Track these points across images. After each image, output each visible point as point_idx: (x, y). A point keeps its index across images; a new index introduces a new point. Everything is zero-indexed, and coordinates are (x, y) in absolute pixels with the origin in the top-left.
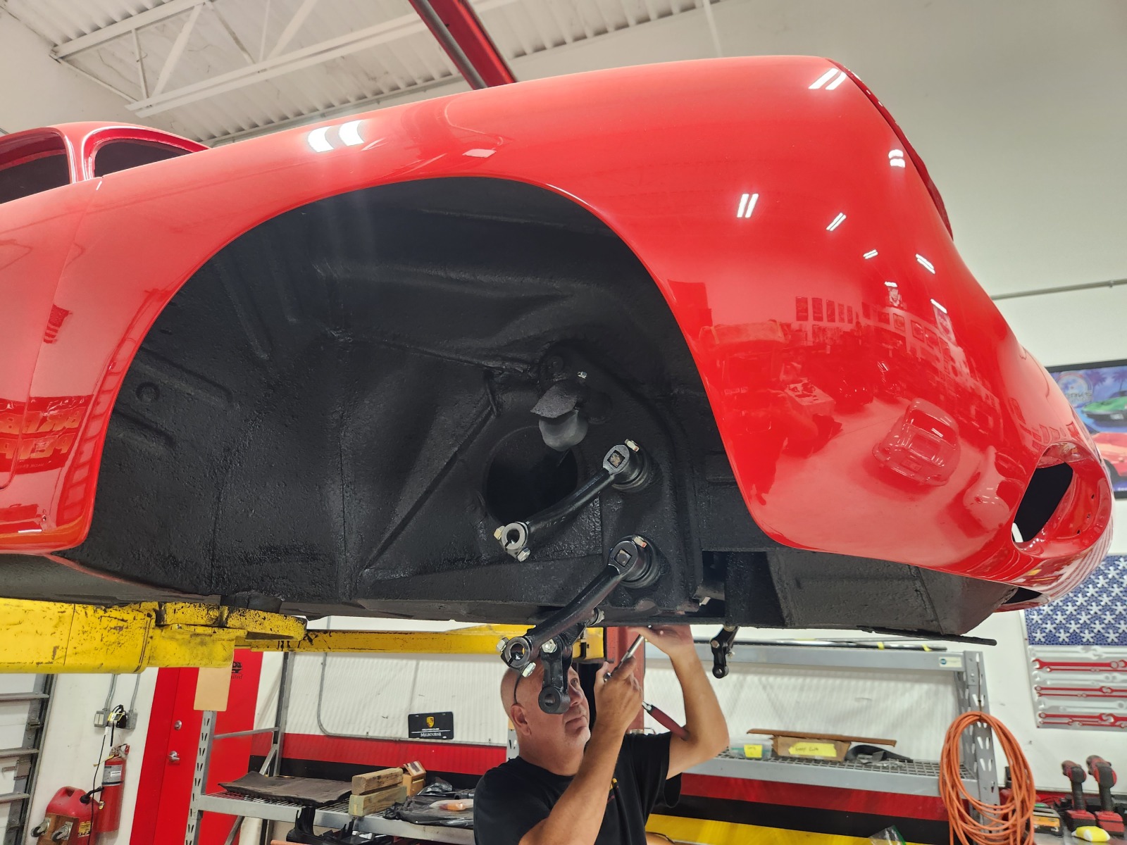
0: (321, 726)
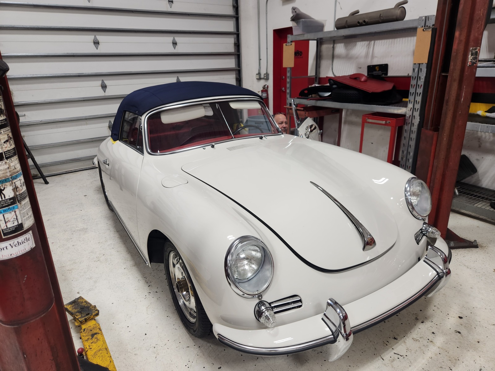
0: (333, 73)
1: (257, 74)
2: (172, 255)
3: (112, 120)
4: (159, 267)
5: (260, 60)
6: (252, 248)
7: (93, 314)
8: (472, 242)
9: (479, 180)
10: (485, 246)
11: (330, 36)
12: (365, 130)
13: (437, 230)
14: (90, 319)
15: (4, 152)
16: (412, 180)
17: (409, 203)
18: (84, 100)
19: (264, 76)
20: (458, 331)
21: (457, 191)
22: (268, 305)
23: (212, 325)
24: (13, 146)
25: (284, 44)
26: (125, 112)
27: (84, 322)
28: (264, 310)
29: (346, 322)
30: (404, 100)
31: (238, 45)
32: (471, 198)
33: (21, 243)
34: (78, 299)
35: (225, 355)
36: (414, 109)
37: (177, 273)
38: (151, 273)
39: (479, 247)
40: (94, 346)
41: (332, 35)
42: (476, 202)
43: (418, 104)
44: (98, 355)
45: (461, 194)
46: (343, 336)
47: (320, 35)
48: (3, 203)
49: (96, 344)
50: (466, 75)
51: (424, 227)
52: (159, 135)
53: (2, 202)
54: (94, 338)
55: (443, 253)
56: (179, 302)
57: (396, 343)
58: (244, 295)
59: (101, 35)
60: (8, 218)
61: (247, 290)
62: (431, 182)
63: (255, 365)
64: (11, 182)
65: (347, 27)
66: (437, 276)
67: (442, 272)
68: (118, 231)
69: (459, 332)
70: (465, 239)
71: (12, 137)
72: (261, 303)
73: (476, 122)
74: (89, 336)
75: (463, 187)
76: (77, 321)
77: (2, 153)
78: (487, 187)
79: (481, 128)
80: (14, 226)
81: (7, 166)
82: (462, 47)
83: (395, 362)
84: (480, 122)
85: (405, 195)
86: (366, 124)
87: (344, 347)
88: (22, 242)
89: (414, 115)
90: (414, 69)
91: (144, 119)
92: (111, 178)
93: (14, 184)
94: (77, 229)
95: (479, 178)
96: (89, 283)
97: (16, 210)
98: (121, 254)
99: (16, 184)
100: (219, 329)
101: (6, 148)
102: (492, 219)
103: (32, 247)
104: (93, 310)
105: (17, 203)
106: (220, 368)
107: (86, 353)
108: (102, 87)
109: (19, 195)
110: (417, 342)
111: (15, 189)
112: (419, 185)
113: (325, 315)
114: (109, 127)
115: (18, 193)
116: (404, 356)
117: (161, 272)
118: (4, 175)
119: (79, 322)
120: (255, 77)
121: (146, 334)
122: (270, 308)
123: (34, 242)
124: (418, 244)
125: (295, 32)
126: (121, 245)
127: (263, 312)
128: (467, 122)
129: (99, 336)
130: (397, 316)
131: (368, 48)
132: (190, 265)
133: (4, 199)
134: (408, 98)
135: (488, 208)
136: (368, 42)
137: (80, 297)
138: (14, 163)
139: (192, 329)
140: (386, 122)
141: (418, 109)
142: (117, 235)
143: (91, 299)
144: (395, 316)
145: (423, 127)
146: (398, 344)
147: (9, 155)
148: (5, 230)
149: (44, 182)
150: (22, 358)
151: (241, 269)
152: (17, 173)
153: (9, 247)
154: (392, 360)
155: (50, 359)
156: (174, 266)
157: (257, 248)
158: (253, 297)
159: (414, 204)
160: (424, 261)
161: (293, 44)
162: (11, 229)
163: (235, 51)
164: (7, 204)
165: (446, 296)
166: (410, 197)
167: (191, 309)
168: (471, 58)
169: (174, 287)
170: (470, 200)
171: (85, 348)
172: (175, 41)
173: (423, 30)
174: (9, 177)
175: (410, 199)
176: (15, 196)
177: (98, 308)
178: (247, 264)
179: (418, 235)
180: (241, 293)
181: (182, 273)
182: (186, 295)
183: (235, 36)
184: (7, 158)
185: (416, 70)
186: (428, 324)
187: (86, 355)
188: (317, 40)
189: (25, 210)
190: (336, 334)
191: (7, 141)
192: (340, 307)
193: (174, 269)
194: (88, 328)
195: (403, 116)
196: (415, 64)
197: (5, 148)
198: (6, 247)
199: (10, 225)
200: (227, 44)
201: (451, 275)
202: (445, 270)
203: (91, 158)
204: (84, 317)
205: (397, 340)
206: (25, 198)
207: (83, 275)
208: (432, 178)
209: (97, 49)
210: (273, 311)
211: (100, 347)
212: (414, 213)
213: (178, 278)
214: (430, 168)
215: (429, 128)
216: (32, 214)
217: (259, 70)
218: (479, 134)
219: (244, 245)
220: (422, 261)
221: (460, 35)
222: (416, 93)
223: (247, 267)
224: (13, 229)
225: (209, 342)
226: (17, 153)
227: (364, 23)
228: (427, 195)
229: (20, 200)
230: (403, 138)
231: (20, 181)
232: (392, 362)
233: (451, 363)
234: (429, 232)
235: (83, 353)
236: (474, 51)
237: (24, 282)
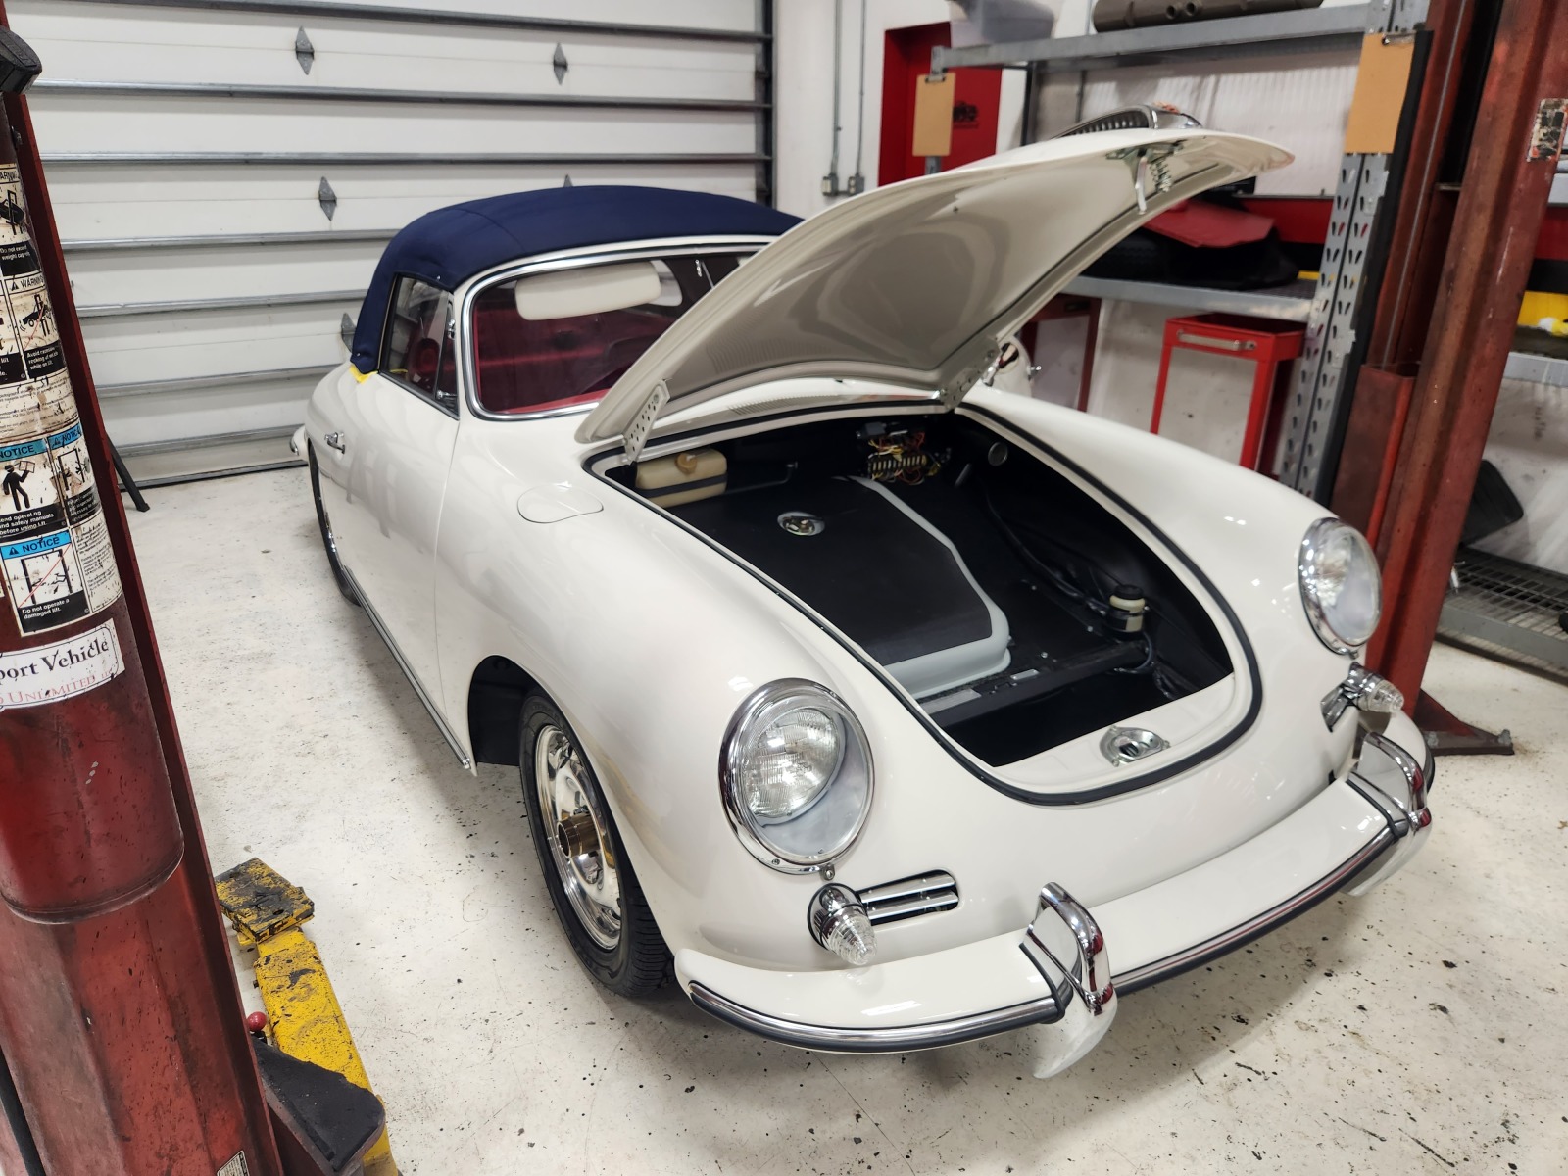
1: (825, 179)
2: (547, 735)
3: (354, 313)
4: (500, 777)
5: (837, 129)
6: (808, 716)
7: (296, 913)
8: (1496, 738)
9: (1526, 544)
10: (1535, 749)
11: (1072, 53)
12: (1172, 371)
13: (1393, 687)
14: (285, 926)
15: (25, 353)
16: (1324, 527)
17: (1308, 600)
18: (262, 244)
19: (849, 186)
20: (1439, 1004)
21: (1454, 575)
22: (852, 899)
23: (669, 958)
24: (54, 337)
25: (921, 79)
26: (399, 277)
27: (267, 937)
28: (839, 913)
29: (1098, 959)
30: (1303, 275)
31: (765, 79)
32: (1496, 601)
33: (81, 657)
34: (247, 865)
35: (706, 1051)
36: (1334, 305)
37: (563, 794)
38: (475, 798)
39: (1516, 752)
40: (298, 1009)
41: (1082, 51)
42: (1516, 612)
43: (1351, 287)
44: (311, 1037)
45: (1468, 584)
46: (1086, 1001)
47: (1040, 50)
48: (21, 523)
49: (306, 1002)
50: (1520, 190)
51: (1354, 678)
52: (510, 361)
53: (18, 518)
54: (297, 985)
55: (1412, 757)
56: (565, 885)
57: (1244, 1034)
58: (777, 862)
59: (320, 27)
60: (37, 573)
61: (787, 848)
62: (1381, 538)
63: (801, 1085)
64: (46, 454)
65: (1131, 23)
66: (1387, 830)
67: (1404, 817)
68: (370, 666)
69: (1443, 1010)
70: (1475, 725)
71: (49, 306)
72: (831, 890)
73: (1535, 352)
74: (283, 979)
75: (1475, 565)
76: (246, 931)
77: (19, 353)
78: (1551, 567)
79: (1549, 373)
80: (57, 600)
81: (33, 401)
82: (1512, 98)
83: (1238, 1091)
84: (1546, 354)
85: (1300, 572)
86: (1175, 350)
87: (1088, 1033)
88: (83, 653)
89: (1333, 324)
90: (1344, 172)
91: (461, 303)
92: (353, 497)
93: (56, 461)
94: (240, 652)
95: (1526, 535)
96: (282, 820)
97: (64, 548)
98: (382, 734)
99: (63, 464)
100: (693, 966)
101: (31, 338)
102: (1563, 669)
103: (114, 672)
104: (296, 901)
105: (66, 526)
106: (690, 1090)
107: (272, 1029)
108: (321, 201)
109: (74, 498)
110: (1311, 1034)
111: (61, 480)
112: (1345, 543)
113: (1030, 933)
114: (343, 334)
115: (69, 494)
116: (1269, 1074)
117: (507, 794)
118: (24, 429)
119: (250, 935)
120: (819, 187)
121: (459, 981)
122: (859, 908)
123: (120, 657)
124: (1331, 730)
125: (958, 39)
126: (382, 707)
127: (835, 920)
128: (1512, 354)
129: (312, 980)
130: (1249, 951)
131: (1197, 99)
132: (607, 771)
133: (23, 508)
134: (1316, 268)
135: (1550, 633)
136: (1197, 80)
137: (254, 859)
138: (56, 390)
139: (607, 968)
140: (1242, 344)
141: (1349, 304)
142: (366, 677)
143: (288, 866)
144: (1242, 951)
145: (1364, 361)
146: (1246, 1036)
147: (41, 362)
148: (29, 611)
149: (134, 505)
150: (79, 1026)
151: (770, 782)
152: (68, 428)
153: (41, 667)
154: (1228, 1083)
155: (167, 1037)
156: (552, 774)
157: (825, 720)
158: (806, 870)
159: (1324, 604)
160: (1349, 783)
161: (951, 77)
162: (47, 610)
163: (756, 95)
164: (35, 527)
165: (1405, 899)
166: (1313, 582)
167: (604, 908)
168: (1541, 136)
169: (549, 838)
170: (1497, 605)
171: (271, 1014)
172: (563, 56)
173: (1384, 40)
174: (39, 437)
175: (1315, 587)
176: (60, 502)
177: (309, 894)
178: (788, 769)
179: (1330, 703)
180: (769, 858)
181: (578, 794)
182: (588, 864)
183: (759, 47)
184: (34, 375)
185: (1353, 174)
186: (1344, 981)
187: (273, 1035)
188: (1028, 69)
189: (94, 550)
190: (1063, 993)
191: (34, 316)
192: (1079, 910)
193: (551, 783)
194: (279, 954)
195: (1300, 326)
196: (1349, 154)
197: (27, 340)
198: (32, 667)
199: (43, 595)
200: (732, 74)
201: (1429, 831)
202: (1413, 811)
203: (286, 434)
204: (267, 920)
205: (1247, 1024)
206: (91, 512)
207: (261, 796)
208: (1383, 528)
209: (307, 73)
210: (867, 915)
211: (319, 1012)
212: (1325, 632)
213: (564, 812)
214: (1380, 495)
215: (1385, 362)
216: (115, 565)
217: (834, 165)
218: (1540, 393)
219: (783, 708)
220: (1340, 783)
221: (1511, 54)
222: (1345, 253)
223: (788, 778)
224: (54, 610)
225: (656, 1011)
226: (65, 362)
227: (1189, 14)
228: (1368, 576)
229: (76, 516)
230: (1292, 400)
231: (75, 454)
232: (1230, 1090)
233: (1413, 1099)
234: (1366, 694)
235: (264, 1030)
236: (1551, 113)
237: (89, 782)
